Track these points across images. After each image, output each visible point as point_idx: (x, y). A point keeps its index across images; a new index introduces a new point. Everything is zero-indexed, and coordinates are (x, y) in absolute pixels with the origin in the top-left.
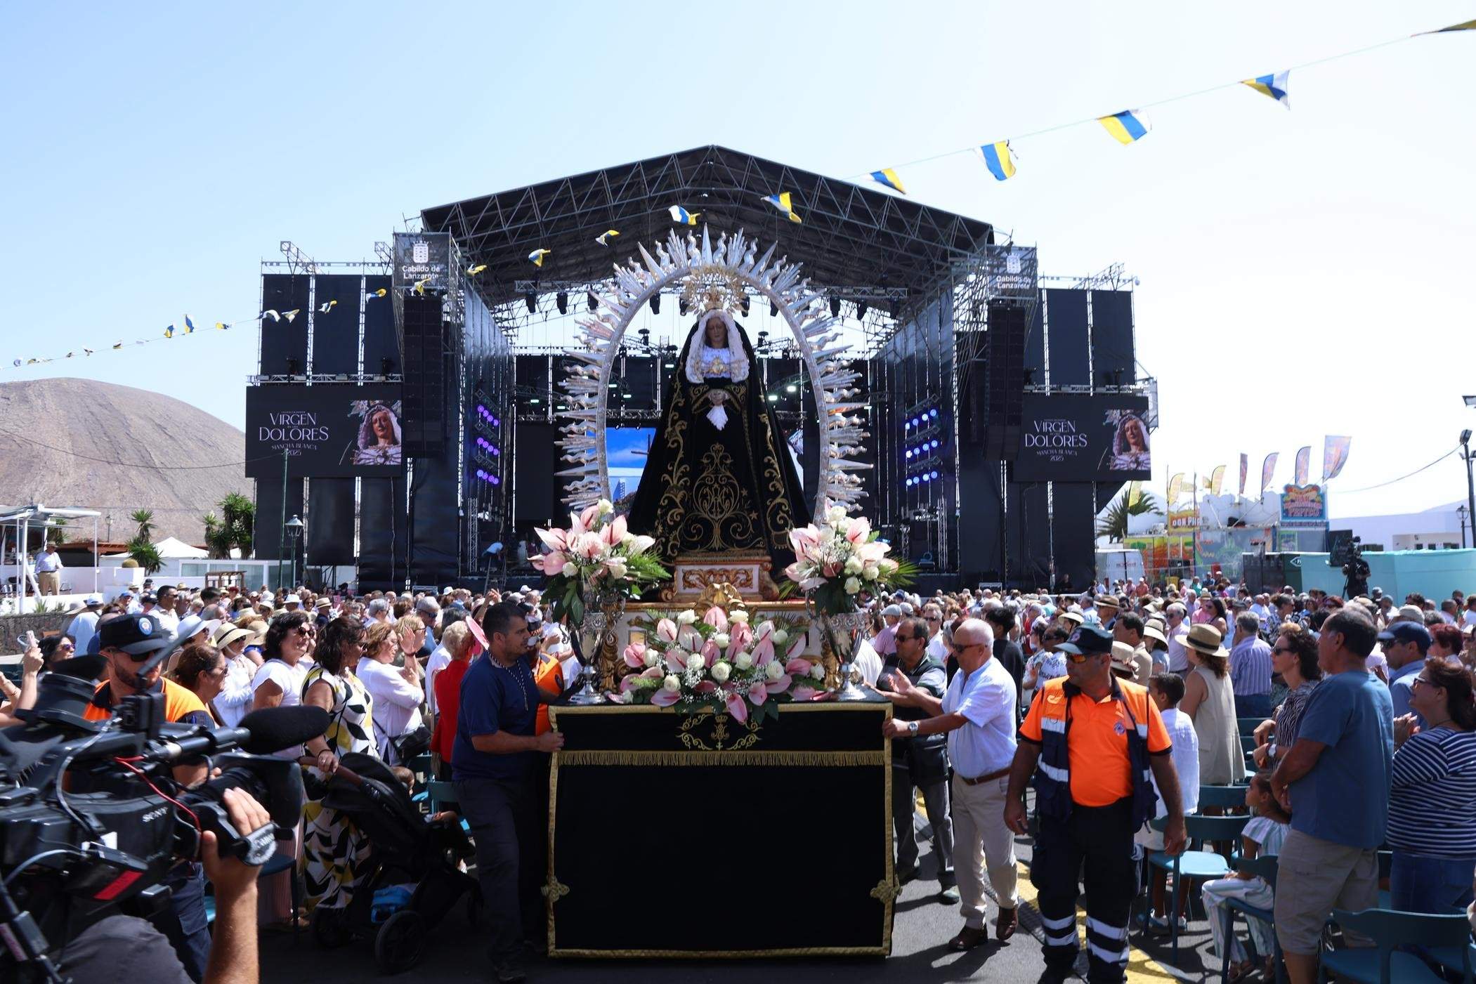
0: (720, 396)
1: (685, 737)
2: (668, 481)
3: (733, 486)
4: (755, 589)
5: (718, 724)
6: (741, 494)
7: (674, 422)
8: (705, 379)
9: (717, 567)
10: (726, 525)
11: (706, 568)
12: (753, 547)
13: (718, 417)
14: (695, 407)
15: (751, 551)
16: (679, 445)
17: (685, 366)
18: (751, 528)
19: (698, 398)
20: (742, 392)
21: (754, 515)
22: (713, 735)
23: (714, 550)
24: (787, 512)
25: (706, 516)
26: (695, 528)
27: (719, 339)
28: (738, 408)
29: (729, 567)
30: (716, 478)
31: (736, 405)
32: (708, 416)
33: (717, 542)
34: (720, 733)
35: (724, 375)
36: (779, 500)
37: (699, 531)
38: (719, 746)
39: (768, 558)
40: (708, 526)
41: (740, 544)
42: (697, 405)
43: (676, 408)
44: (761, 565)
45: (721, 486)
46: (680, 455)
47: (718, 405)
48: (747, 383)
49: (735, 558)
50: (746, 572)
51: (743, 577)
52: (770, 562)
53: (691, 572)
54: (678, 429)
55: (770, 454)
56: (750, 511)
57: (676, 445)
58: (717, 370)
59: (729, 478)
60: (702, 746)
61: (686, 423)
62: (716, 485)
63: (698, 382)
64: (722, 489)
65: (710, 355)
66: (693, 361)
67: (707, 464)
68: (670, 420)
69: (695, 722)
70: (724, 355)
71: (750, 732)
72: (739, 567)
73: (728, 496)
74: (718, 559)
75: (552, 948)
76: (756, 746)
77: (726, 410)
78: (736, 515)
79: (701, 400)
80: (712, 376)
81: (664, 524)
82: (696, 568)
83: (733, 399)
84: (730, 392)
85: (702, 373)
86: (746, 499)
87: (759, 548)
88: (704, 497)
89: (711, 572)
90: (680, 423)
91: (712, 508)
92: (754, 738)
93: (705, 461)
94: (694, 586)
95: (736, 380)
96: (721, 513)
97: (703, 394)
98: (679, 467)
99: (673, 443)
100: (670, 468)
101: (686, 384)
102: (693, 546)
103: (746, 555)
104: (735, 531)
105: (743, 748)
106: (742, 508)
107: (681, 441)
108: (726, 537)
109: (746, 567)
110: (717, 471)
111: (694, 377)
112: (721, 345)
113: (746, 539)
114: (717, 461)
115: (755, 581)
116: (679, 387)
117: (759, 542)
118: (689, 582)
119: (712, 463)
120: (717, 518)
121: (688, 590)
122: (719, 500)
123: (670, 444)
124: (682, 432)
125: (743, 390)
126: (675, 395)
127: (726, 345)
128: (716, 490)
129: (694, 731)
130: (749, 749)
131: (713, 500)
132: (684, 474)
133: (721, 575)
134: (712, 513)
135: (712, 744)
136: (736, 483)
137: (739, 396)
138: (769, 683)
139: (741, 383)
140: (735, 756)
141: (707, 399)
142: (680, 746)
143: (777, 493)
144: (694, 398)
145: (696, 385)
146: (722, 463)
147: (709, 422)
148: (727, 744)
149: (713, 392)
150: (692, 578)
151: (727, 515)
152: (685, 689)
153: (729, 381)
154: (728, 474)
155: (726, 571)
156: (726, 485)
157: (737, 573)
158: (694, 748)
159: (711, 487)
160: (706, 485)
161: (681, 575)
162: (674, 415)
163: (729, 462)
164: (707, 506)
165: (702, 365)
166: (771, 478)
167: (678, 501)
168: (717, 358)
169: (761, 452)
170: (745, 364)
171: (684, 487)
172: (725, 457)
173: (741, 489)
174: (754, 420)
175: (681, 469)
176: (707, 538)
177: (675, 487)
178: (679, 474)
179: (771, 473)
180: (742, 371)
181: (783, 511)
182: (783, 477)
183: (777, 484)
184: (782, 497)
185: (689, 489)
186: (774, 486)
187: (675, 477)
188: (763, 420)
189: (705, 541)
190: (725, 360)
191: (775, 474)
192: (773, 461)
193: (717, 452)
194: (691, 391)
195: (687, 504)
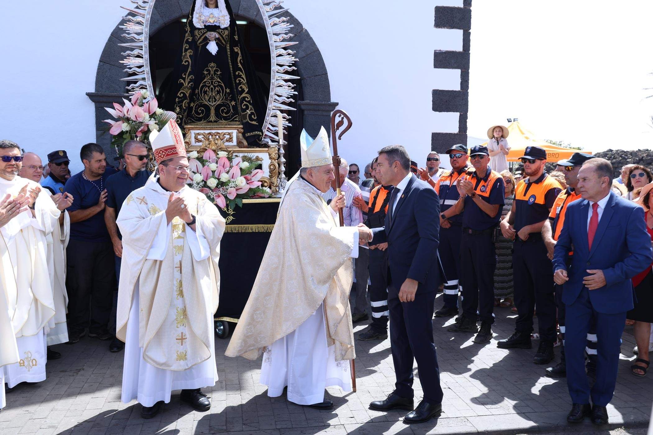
0: (213, 36)
2: (182, 83)
3: (221, 86)
4: (235, 142)
6: (226, 91)
7: (186, 50)
8: (205, 26)
9: (213, 131)
10: (217, 108)
11: (207, 132)
12: (233, 120)
13: (213, 48)
14: (199, 42)
15: (232, 123)
16: (189, 64)
17: (192, 18)
18: (232, 110)
19: (201, 36)
20: (226, 34)
21: (233, 103)
23: (211, 122)
24: (249, 102)
25: (207, 103)
26: (200, 110)
27: (212, 2)
28: (224, 43)
29: (220, 131)
30: (212, 82)
31: (223, 41)
32: (207, 47)
33: (213, 117)
35: (215, 24)
37: (203, 111)
39: (242, 126)
41: (226, 119)
42: (200, 40)
43: (187, 42)
44: (238, 130)
45: (215, 87)
46: (189, 70)
47: (212, 41)
48: (229, 29)
49: (223, 126)
50: (229, 134)
51: (228, 137)
52: (242, 128)
53: (199, 134)
54: (188, 54)
55: (240, 69)
56: (231, 101)
57: (187, 63)
58: (211, 21)
59: (219, 82)
61: (192, 52)
62: (212, 86)
63: (201, 27)
64: (215, 88)
65: (207, 12)
66: (198, 15)
67: (207, 74)
68: (184, 49)
70: (215, 11)
71: (229, 215)
72: (225, 131)
73: (219, 92)
74: (213, 126)
77: (217, 44)
78: (222, 102)
79: (203, 37)
80: (209, 24)
81: (181, 107)
82: (202, 131)
83: (221, 38)
84: (219, 33)
85: (203, 22)
86: (229, 94)
87: (236, 121)
88: (205, 92)
89: (210, 134)
90: (189, 51)
91: (210, 98)
92: (232, 217)
93: (206, 73)
94: (201, 141)
95: (222, 27)
96: (215, 101)
97: (203, 35)
99: (185, 62)
100: (184, 76)
101: (193, 28)
102: (200, 120)
103: (229, 125)
104: (223, 111)
106: (226, 99)
107: (190, 61)
108: (218, 115)
109: (230, 131)
110: (212, 78)
111: (198, 23)
112: (214, 5)
113: (229, 116)
114: (212, 72)
115: (235, 139)
116: (189, 30)
117: (236, 118)
118: (197, 139)
119: (209, 74)
120: (213, 105)
121: (198, 144)
122: (214, 94)
123: (183, 63)
124: (190, 56)
125: (227, 32)
126: (187, 35)
127: (217, 7)
128: (212, 89)
130: (231, 224)
131: (210, 94)
132: (192, 80)
133: (216, 136)
134: (210, 101)
136: (223, 85)
137: (224, 36)
138: (238, 188)
139: (226, 29)
141: (206, 37)
144: (199, 36)
145: (199, 29)
146: (215, 74)
147: (207, 51)
149: (209, 33)
150: (200, 137)
151: (218, 103)
153: (219, 27)
154: (219, 80)
155: (219, 133)
156: (217, 86)
157: (224, 134)
159: (209, 87)
160: (207, 86)
161: (193, 136)
162: (186, 46)
163: (219, 73)
164: (207, 98)
165: (203, 18)
166: (240, 83)
167: (188, 95)
168: (212, 14)
169: (236, 68)
170: (229, 16)
171: (191, 88)
172: (217, 71)
173: (226, 89)
174: (232, 50)
175: (190, 77)
176: (207, 115)
177: (186, 87)
178: (189, 80)
179: (240, 80)
180: (225, 22)
181: (246, 101)
182: (247, 82)
183: (244, 87)
184: (246, 93)
185: (193, 89)
186: (241, 87)
187: (186, 82)
188: (236, 50)
189: (206, 116)
190: (216, 15)
191: (242, 80)
192: (241, 73)
193: (212, 67)
194: (196, 32)
195: (193, 97)
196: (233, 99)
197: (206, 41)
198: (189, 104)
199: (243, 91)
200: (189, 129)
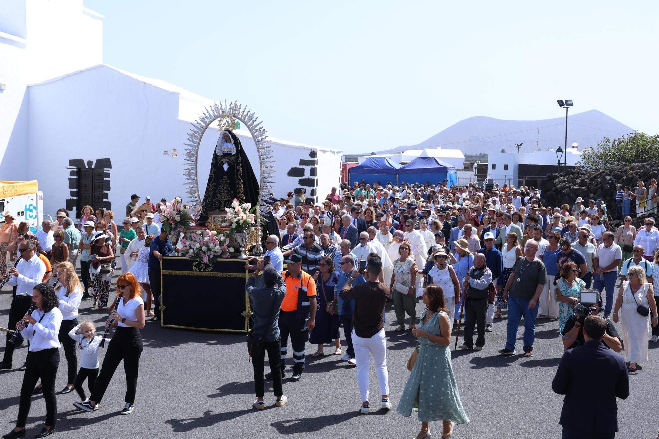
1: (194, 267)
2: (208, 188)
5: (202, 264)
6: (231, 193)
8: (223, 154)
10: (225, 202)
11: (220, 216)
13: (226, 167)
14: (219, 164)
16: (212, 177)
19: (220, 161)
22: (201, 267)
23: (221, 210)
25: (220, 199)
26: (217, 203)
28: (233, 164)
30: (224, 187)
31: (231, 163)
32: (223, 167)
33: (222, 208)
34: (202, 267)
35: (228, 152)
36: (239, 195)
37: (218, 205)
38: (202, 270)
40: (220, 203)
43: (213, 164)
45: (225, 190)
46: (212, 180)
47: (225, 163)
56: (233, 198)
59: (227, 187)
60: (198, 270)
61: (215, 169)
62: (223, 190)
65: (226, 145)
66: (220, 148)
69: (196, 263)
71: (210, 266)
73: (227, 193)
74: (222, 213)
75: (162, 324)
76: (211, 271)
77: (228, 164)
80: (225, 153)
82: (217, 216)
83: (230, 161)
84: (228, 159)
85: (222, 152)
86: (232, 194)
88: (220, 193)
90: (213, 169)
91: (222, 197)
92: (211, 268)
93: (221, 182)
94: (216, 221)
95: (233, 154)
97: (220, 160)
98: (212, 184)
100: (209, 184)
101: (216, 156)
102: (216, 209)
104: (227, 204)
105: (208, 271)
106: (231, 197)
107: (213, 175)
108: (225, 206)
110: (224, 185)
111: (219, 153)
114: (224, 182)
119: (223, 182)
120: (223, 200)
122: (224, 194)
124: (213, 172)
125: (234, 158)
127: (231, 142)
128: (223, 191)
129: (196, 266)
130: (210, 271)
131: (222, 194)
132: (214, 186)
135: (200, 269)
136: (229, 189)
137: (232, 160)
138: (216, 252)
139: (234, 155)
140: (206, 273)
141: (223, 161)
142: (192, 270)
145: (219, 156)
146: (226, 182)
147: (223, 169)
148: (204, 270)
149: (224, 158)
150: (216, 219)
151: (226, 199)
152: (194, 253)
153: (230, 155)
158: (196, 271)
160: (221, 190)
161: (213, 218)
162: (212, 166)
163: (228, 182)
164: (220, 196)
165: (223, 149)
166: (239, 188)
167: (211, 195)
168: (227, 147)
169: (238, 179)
170: (235, 148)
171: (213, 190)
172: (227, 180)
173: (231, 191)
175: (213, 184)
176: (220, 207)
177: (210, 190)
178: (212, 186)
179: (238, 186)
180: (234, 151)
181: (241, 199)
182: (245, 186)
183: (240, 190)
184: (242, 193)
185: (215, 191)
186: (239, 190)
187: (210, 187)
188: (238, 168)
190: (229, 147)
191: (240, 186)
192: (239, 182)
193: (225, 178)
194: (218, 158)
195: (214, 195)
196: (235, 197)
197: (222, 164)
198: (212, 200)
199: (240, 192)
200: (211, 215)
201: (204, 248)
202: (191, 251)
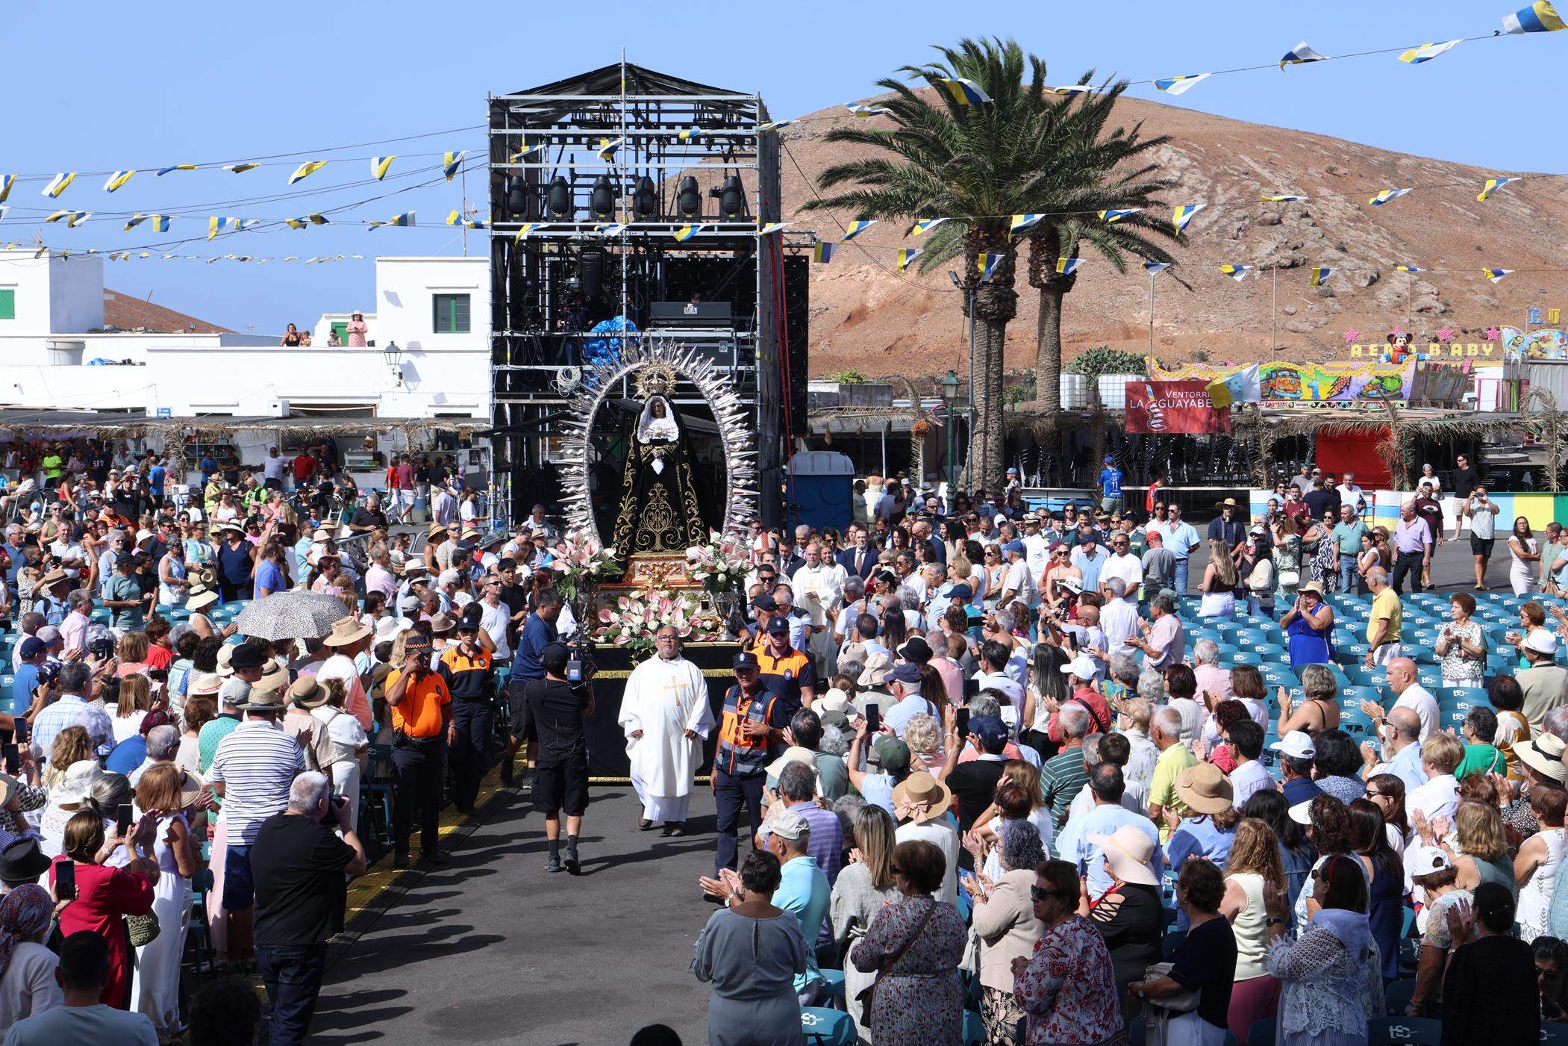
0: (658, 451)
2: (621, 508)
3: (668, 510)
6: (673, 515)
7: (628, 470)
8: (651, 440)
10: (663, 535)
11: (653, 563)
12: (680, 549)
13: (658, 466)
15: (679, 552)
16: (630, 485)
17: (637, 433)
18: (679, 537)
19: (645, 453)
20: (674, 449)
21: (681, 528)
23: (657, 551)
24: (699, 527)
25: (651, 530)
26: (644, 538)
27: (659, 413)
30: (658, 505)
31: (670, 458)
32: (652, 466)
33: (658, 546)
35: (662, 437)
37: (646, 540)
40: (653, 536)
41: (672, 547)
42: (644, 458)
43: (630, 457)
45: (661, 511)
46: (630, 492)
47: (658, 458)
48: (678, 443)
54: (630, 474)
55: (689, 489)
56: (678, 526)
57: (628, 484)
58: (658, 435)
59: (665, 505)
61: (635, 471)
62: (657, 510)
63: (646, 443)
64: (661, 513)
65: (653, 424)
66: (643, 430)
67: (652, 496)
68: (625, 468)
69: (638, 653)
70: (662, 423)
73: (665, 517)
77: (664, 461)
78: (669, 528)
79: (647, 455)
80: (655, 438)
81: (618, 535)
82: (646, 563)
83: (667, 453)
84: (666, 450)
85: (649, 437)
86: (677, 518)
87: (684, 549)
88: (650, 518)
90: (632, 470)
91: (655, 524)
95: (669, 440)
96: (661, 528)
97: (648, 451)
98: (629, 498)
99: (626, 483)
100: (624, 499)
101: (638, 444)
102: (643, 549)
104: (669, 538)
106: (673, 524)
107: (632, 482)
108: (663, 543)
110: (658, 501)
111: (643, 439)
112: (661, 417)
113: (676, 544)
114: (658, 494)
116: (633, 447)
117: (684, 546)
119: (655, 496)
120: (658, 531)
121: (642, 577)
122: (660, 520)
123: (624, 484)
124: (632, 476)
125: (675, 447)
126: (630, 453)
128: (657, 513)
131: (656, 520)
132: (633, 503)
133: (662, 567)
134: (655, 528)
136: (670, 508)
137: (671, 450)
139: (674, 443)
141: (651, 454)
143: (693, 514)
144: (643, 453)
145: (644, 445)
146: (661, 496)
147: (652, 469)
149: (654, 449)
151: (664, 529)
152: (632, 635)
153: (666, 441)
154: (666, 502)
155: (665, 564)
156: (663, 510)
159: (654, 511)
160: (652, 511)
162: (629, 464)
163: (666, 494)
164: (652, 524)
165: (649, 431)
166: (689, 505)
167: (628, 520)
168: (658, 426)
169: (686, 488)
170: (676, 430)
171: (633, 511)
172: (663, 492)
173: (673, 512)
174: (681, 468)
175: (631, 500)
176: (653, 543)
177: (627, 511)
178: (629, 503)
179: (689, 502)
180: (674, 435)
181: (696, 526)
182: (699, 504)
183: (693, 509)
184: (696, 516)
185: (637, 512)
186: (690, 510)
187: (626, 506)
188: (685, 467)
189: (651, 546)
190: (664, 427)
191: (692, 502)
192: (691, 494)
193: (657, 488)
194: (641, 448)
195: (636, 522)
196: (683, 523)
197: (652, 458)
201: (653, 625)
202: (625, 632)
